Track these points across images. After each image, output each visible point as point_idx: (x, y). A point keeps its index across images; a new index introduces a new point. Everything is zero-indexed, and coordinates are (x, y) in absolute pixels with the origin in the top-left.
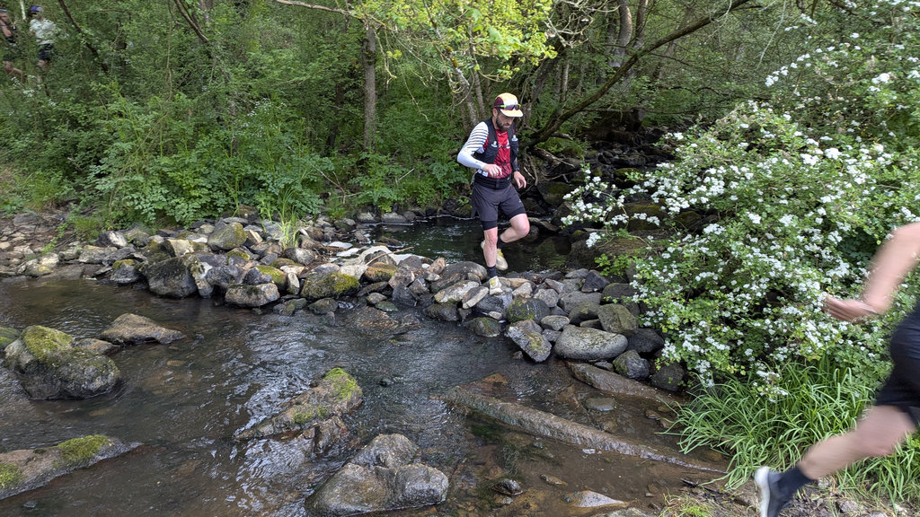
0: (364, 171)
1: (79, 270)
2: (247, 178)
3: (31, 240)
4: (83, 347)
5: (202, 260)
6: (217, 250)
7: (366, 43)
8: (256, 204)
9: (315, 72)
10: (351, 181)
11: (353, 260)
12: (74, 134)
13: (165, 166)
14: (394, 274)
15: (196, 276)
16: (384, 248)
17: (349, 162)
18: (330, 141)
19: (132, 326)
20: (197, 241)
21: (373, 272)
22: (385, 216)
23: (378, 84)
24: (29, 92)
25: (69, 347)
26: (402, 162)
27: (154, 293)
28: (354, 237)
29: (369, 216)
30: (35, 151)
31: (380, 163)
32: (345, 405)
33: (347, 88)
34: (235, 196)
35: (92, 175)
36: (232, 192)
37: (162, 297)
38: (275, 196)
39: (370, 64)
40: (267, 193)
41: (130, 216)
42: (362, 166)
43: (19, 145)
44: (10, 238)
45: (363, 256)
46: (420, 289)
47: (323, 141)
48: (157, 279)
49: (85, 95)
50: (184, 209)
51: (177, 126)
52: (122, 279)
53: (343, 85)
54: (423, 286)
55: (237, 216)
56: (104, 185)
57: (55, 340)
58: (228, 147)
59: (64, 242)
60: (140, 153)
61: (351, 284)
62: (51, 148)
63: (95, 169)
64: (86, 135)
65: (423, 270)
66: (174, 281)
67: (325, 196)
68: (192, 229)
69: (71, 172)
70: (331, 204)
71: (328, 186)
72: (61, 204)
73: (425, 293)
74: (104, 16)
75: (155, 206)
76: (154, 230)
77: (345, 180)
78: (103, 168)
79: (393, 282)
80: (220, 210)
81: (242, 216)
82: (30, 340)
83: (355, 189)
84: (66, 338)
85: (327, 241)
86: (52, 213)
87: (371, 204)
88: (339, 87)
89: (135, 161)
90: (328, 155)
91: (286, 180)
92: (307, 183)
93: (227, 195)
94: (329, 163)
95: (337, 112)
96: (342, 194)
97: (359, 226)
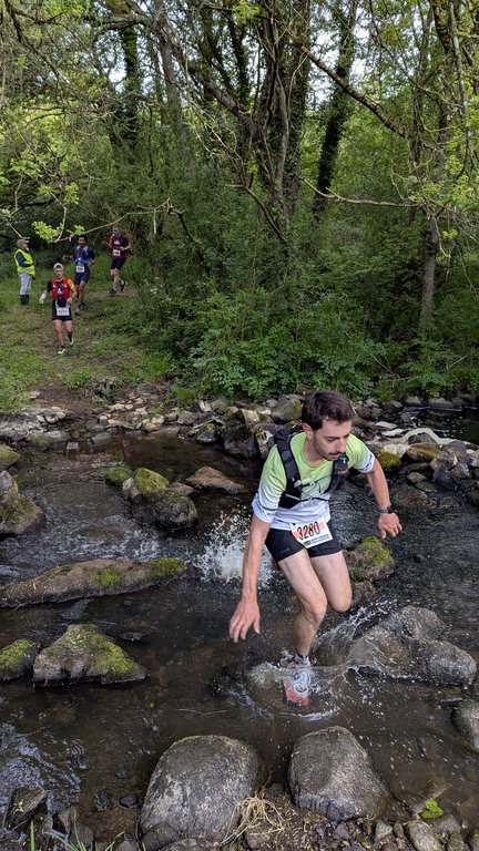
0: (415, 357)
1: (176, 429)
2: (308, 360)
3: (147, 404)
4: (173, 489)
5: (265, 428)
6: (277, 421)
7: (428, 235)
8: (313, 384)
9: (376, 265)
10: (402, 366)
11: (396, 439)
12: (181, 323)
13: (244, 349)
14: (438, 456)
15: (260, 441)
16: (428, 431)
17: (400, 348)
18: (385, 329)
19: (209, 477)
20: (263, 413)
21: (414, 453)
22: (432, 401)
23: (437, 275)
24: (154, 290)
25: (164, 487)
26: (455, 350)
27: (227, 453)
28: (400, 418)
29: (416, 400)
30: (154, 337)
31: (432, 349)
32: (377, 572)
33: (406, 279)
34: (296, 376)
35: (192, 355)
36: (294, 372)
37: (233, 456)
38: (331, 378)
39: (430, 255)
40: (324, 374)
41: (215, 389)
42: (414, 352)
43: (145, 331)
44: (134, 401)
45: (407, 436)
46: (462, 473)
47: (378, 329)
48: (231, 441)
49: (192, 292)
50: (256, 386)
51: (257, 315)
52: (205, 439)
53: (401, 276)
54: (466, 471)
55: (296, 393)
56: (199, 364)
57: (155, 481)
58: (295, 334)
59: (169, 406)
60: (227, 339)
61: (393, 462)
62: (166, 334)
63: (194, 351)
64: (190, 323)
65: (468, 455)
66: (243, 444)
67: (375, 379)
68: (260, 403)
69: (179, 353)
70: (381, 386)
71: (379, 371)
72: (169, 378)
73: (466, 478)
74: (210, 227)
75: (234, 382)
76: (232, 402)
77: (395, 366)
78: (199, 350)
79: (434, 464)
80: (283, 388)
81: (301, 394)
82: (139, 478)
83: (405, 374)
84: (163, 480)
85: (374, 420)
86: (162, 384)
87: (419, 388)
88: (398, 278)
89: (222, 344)
90: (383, 342)
91: (341, 363)
92: (360, 367)
93: (291, 375)
94: (382, 349)
95: (394, 302)
96: (391, 378)
97: (405, 409)
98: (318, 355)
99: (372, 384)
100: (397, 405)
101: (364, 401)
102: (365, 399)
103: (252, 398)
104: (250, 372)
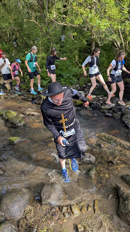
25: (15, 115)
28: (85, 90)
38: (66, 79)
40: (63, 78)
52: (30, 100)
57: (12, 114)
61: (81, 103)
66: (40, 101)
70: (80, 81)
82: (7, 113)
84: (15, 113)
88: (85, 48)
91: (69, 75)
96: (83, 78)
97: (87, 87)
98: (62, 73)
99: (77, 80)
100: (85, 86)
101: (76, 85)
102: (76, 84)
103: (44, 86)
104: (43, 79)
